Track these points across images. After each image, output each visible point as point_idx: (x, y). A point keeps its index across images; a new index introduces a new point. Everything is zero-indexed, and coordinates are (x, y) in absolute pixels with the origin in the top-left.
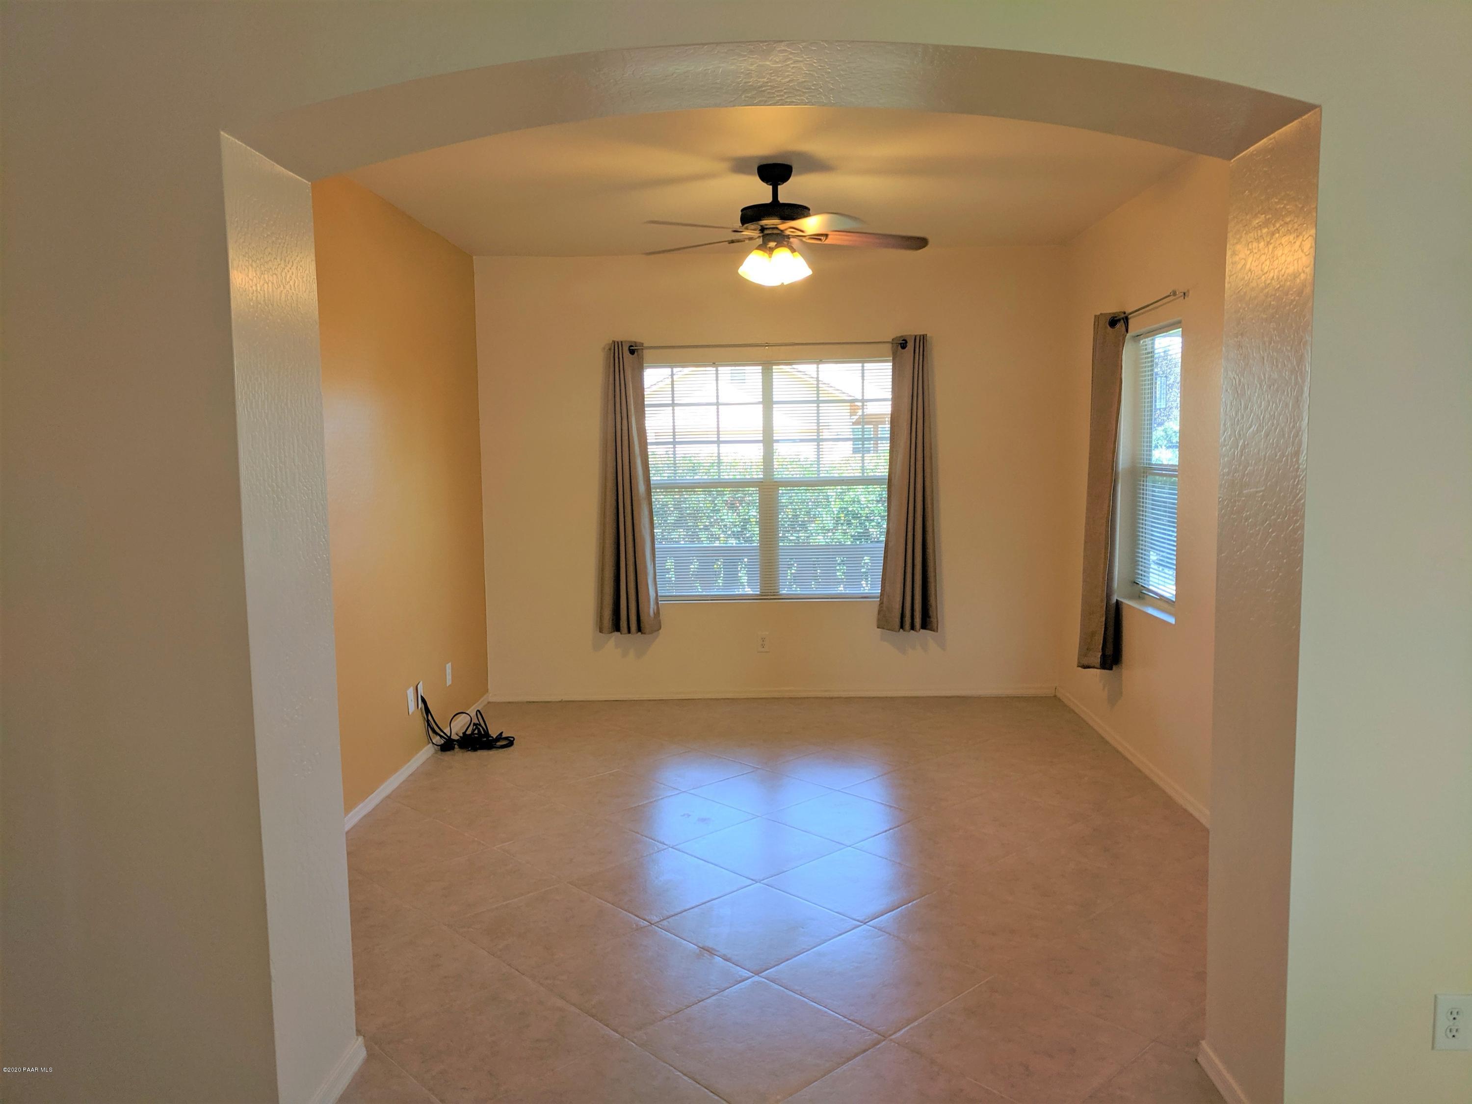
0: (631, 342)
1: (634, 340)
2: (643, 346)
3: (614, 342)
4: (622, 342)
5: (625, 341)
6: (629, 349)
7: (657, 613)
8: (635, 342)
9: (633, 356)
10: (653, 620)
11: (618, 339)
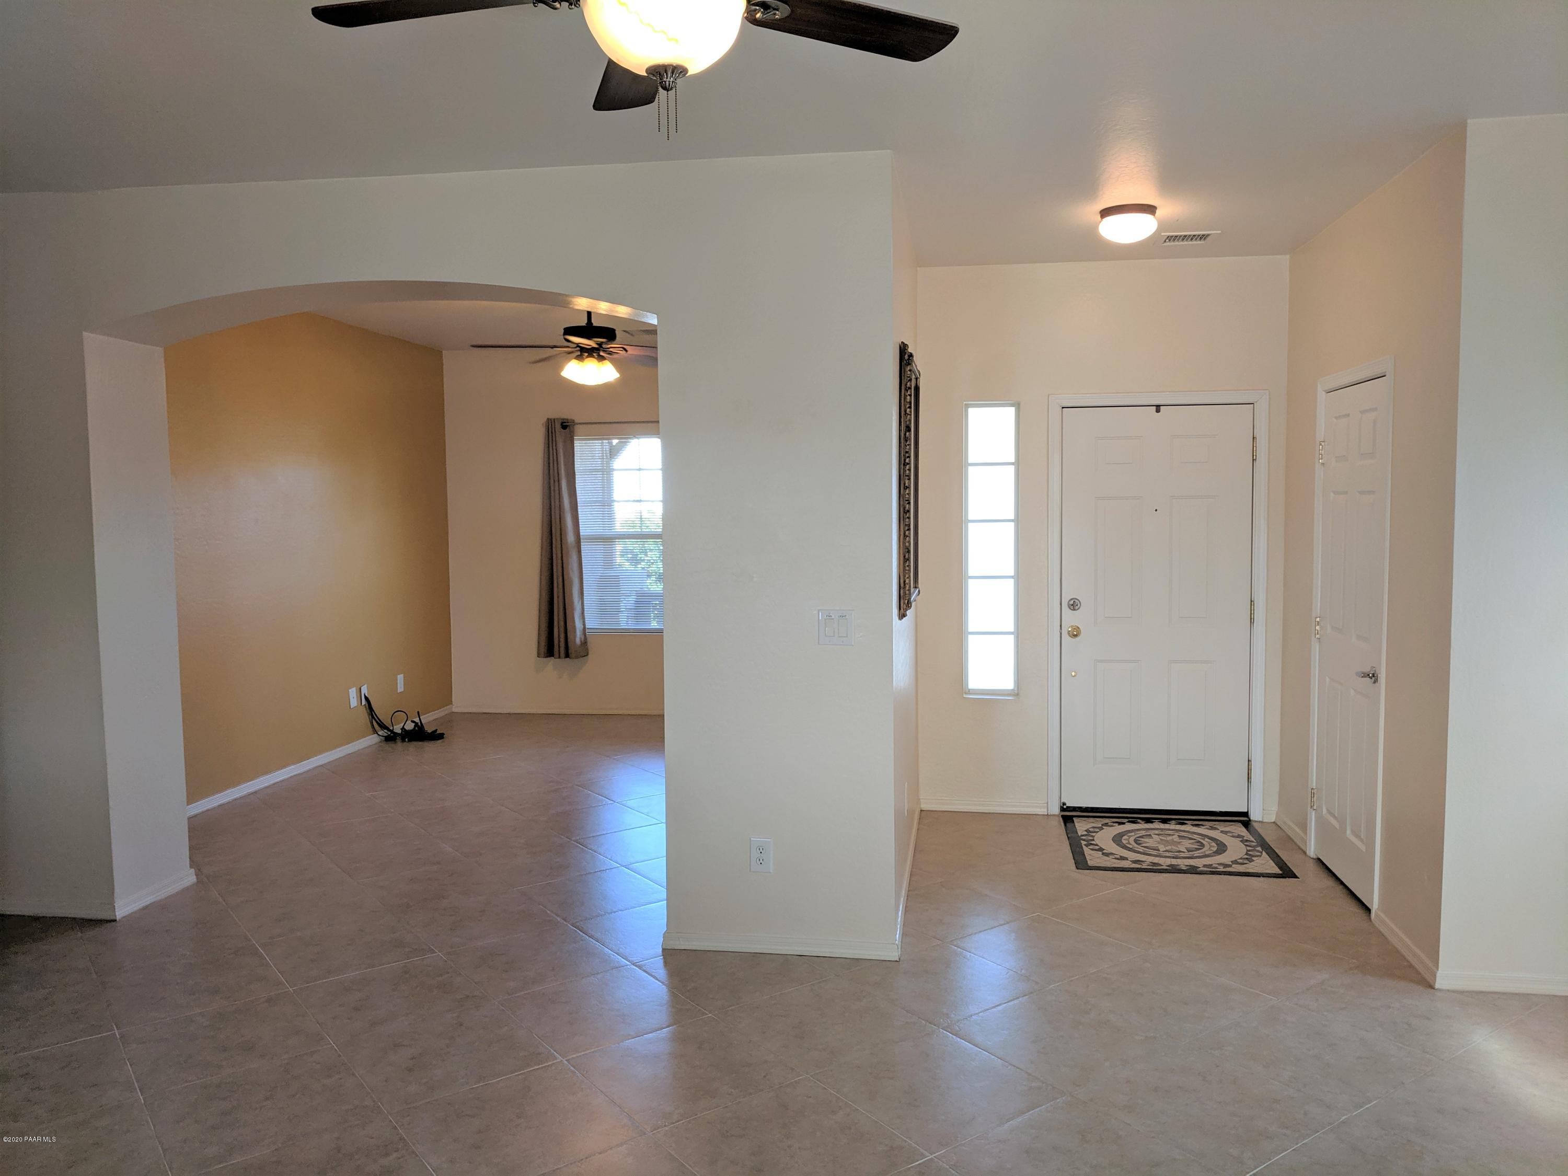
0: (564, 419)
1: (565, 417)
2: (573, 423)
3: (548, 419)
4: (554, 420)
5: (557, 419)
6: (562, 424)
7: (585, 643)
8: (567, 420)
9: (565, 431)
10: (579, 647)
11: (552, 416)
